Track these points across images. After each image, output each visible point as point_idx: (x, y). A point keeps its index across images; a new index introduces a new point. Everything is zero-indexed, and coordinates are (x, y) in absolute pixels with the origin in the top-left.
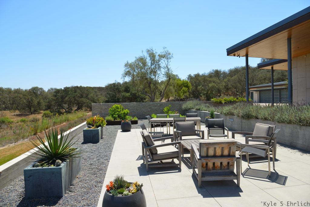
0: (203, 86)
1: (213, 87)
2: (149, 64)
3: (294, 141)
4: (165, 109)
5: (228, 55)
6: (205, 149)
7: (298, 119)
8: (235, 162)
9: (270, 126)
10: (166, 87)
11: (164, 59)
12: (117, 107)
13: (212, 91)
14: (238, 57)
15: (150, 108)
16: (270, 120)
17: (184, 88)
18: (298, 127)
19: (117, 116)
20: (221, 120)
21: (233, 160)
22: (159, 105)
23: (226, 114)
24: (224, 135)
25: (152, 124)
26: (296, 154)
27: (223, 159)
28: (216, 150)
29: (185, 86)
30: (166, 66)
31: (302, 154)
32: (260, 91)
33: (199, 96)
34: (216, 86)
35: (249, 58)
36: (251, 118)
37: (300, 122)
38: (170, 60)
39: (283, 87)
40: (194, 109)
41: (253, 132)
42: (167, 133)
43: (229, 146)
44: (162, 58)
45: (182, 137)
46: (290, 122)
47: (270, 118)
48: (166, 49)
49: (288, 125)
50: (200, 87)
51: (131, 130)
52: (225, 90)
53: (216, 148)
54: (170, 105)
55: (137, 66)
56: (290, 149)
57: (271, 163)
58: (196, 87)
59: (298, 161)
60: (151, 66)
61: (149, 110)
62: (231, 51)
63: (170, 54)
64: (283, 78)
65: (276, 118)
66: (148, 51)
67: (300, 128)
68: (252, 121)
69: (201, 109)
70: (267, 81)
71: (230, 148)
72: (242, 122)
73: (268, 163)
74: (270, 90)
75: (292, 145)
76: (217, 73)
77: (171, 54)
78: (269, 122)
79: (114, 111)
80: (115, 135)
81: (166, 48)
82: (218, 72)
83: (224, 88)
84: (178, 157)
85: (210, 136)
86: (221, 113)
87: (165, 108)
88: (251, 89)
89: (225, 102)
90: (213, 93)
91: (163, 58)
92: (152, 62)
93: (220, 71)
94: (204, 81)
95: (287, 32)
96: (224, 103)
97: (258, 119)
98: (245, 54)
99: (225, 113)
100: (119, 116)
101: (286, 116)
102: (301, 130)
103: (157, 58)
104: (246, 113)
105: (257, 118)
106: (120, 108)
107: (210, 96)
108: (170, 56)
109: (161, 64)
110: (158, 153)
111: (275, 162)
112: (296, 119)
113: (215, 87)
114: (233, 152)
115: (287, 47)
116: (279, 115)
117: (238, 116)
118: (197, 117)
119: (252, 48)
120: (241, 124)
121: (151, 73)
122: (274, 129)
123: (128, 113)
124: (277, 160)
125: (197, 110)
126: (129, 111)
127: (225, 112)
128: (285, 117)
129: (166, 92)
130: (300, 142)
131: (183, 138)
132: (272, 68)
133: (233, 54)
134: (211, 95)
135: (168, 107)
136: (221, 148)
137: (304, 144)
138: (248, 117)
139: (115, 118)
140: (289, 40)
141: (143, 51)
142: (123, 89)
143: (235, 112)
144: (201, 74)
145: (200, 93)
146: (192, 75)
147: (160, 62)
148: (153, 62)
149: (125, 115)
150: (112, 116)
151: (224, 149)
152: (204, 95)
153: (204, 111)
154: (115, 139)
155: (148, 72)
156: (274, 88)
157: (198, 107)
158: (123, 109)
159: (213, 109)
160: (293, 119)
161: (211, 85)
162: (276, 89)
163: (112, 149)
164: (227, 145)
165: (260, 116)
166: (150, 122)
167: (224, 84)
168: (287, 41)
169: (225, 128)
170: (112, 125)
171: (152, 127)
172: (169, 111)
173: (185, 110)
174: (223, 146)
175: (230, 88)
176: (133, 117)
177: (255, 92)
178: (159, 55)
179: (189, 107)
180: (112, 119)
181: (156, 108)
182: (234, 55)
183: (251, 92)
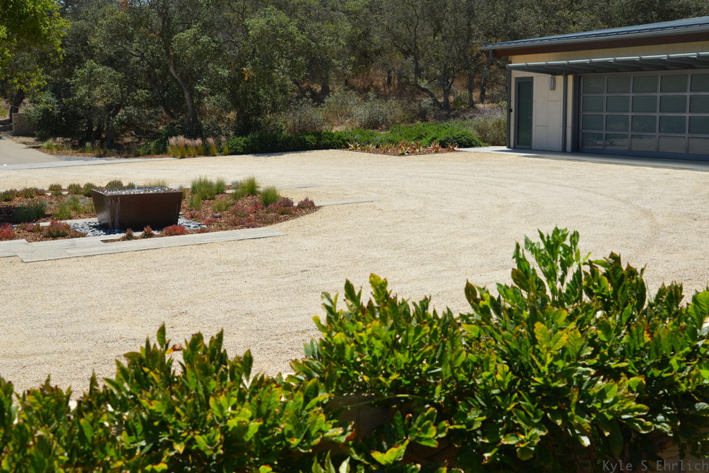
0: (206, 27)
1: (272, 37)
33: (187, 95)
34: (292, 28)
50: (188, 34)
52: (354, 64)
58: (167, 33)
83: (348, 51)
88: (518, 61)
90: (271, 82)
107: (258, 98)
113: (289, 37)
134: (261, 92)
145: (190, 78)
152: (216, 88)
161: (262, 21)
175: (380, 52)
177: (548, 77)
183: (517, 79)
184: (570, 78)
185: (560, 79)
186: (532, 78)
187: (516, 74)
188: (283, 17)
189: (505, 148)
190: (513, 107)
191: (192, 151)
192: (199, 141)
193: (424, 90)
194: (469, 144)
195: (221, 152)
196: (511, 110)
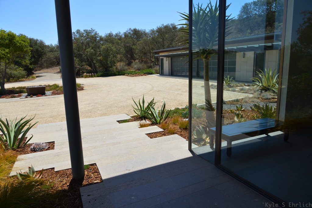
32: (172, 57)
88: (161, 54)
93: (139, 31)
177: (165, 58)
184: (170, 58)
185: (168, 58)
186: (163, 58)
187: (161, 58)
189: (159, 75)
190: (160, 65)
191: (88, 76)
192: (90, 74)
193: (153, 61)
194: (152, 74)
195: (95, 76)
196: (160, 66)
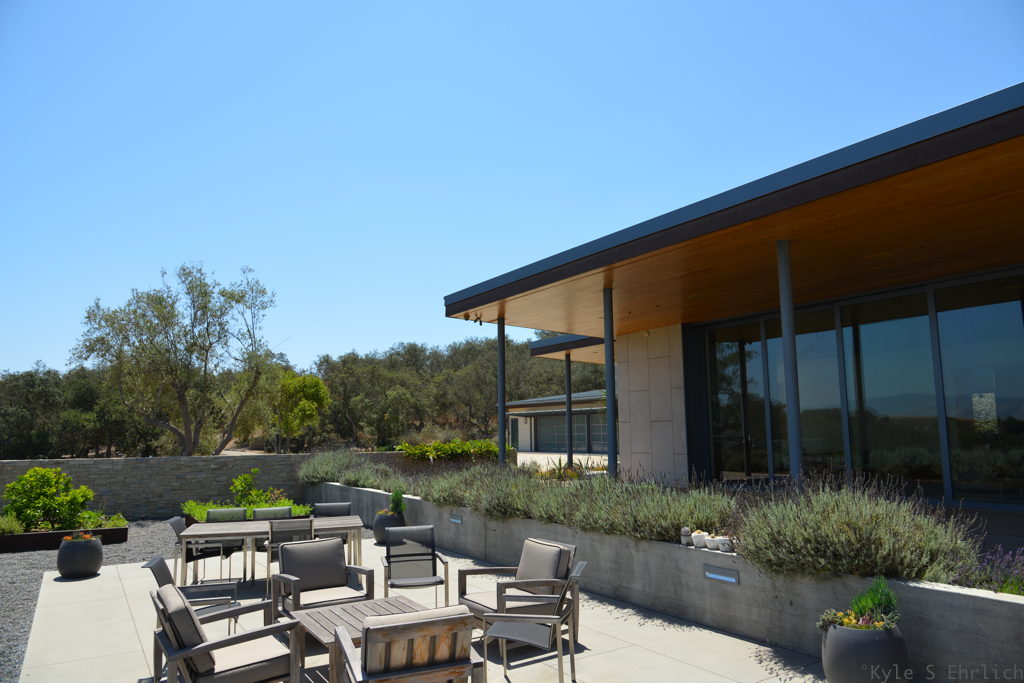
0: (367, 395)
1: (399, 400)
2: (187, 321)
3: (624, 584)
4: (238, 484)
5: (449, 314)
6: (381, 647)
7: (631, 520)
8: (470, 678)
9: (562, 547)
10: (243, 403)
11: (240, 307)
12: (43, 476)
13: (396, 412)
14: (478, 323)
15: (178, 478)
16: (562, 523)
17: (304, 403)
18: (632, 544)
19: (39, 513)
20: (427, 530)
21: (462, 673)
22: (212, 466)
23: (441, 503)
24: (434, 579)
25: (190, 546)
26: (626, 622)
27: (435, 674)
28: (415, 646)
29: (307, 397)
30: (246, 331)
31: (642, 621)
32: (536, 417)
33: (354, 427)
34: (408, 396)
35: (506, 327)
36: (511, 516)
37: (635, 530)
38: (261, 312)
39: (596, 408)
40: (338, 481)
41: (517, 565)
42: (242, 576)
43: (451, 630)
44: (233, 303)
45: (302, 594)
46: (612, 529)
47: (562, 518)
48: (250, 276)
49: (608, 538)
50: (359, 398)
51: (102, 570)
52: (437, 410)
53: (412, 640)
54: (256, 470)
55: (137, 325)
56: (613, 607)
57: (567, 658)
58: (347, 398)
59: (634, 645)
60: (193, 326)
61: (176, 484)
62: (459, 305)
63: (263, 292)
64: (596, 378)
65: (578, 516)
66: (185, 273)
67: (636, 545)
68: (517, 525)
69: (361, 483)
70: (554, 387)
71: (455, 636)
72: (486, 528)
73: (556, 660)
74: (563, 414)
75: (618, 593)
76: (412, 356)
77: (269, 294)
78: (559, 527)
79: (31, 494)
80: (32, 598)
81: (250, 270)
82: (415, 350)
83: (434, 404)
84: (288, 675)
85: (393, 586)
86: (425, 499)
87: (236, 478)
88: (512, 411)
89: (438, 456)
90: (398, 422)
91: (238, 302)
92: (195, 314)
93: (423, 350)
94: (371, 381)
95: (602, 274)
96: (434, 458)
97: (531, 518)
98: (496, 317)
99: (439, 500)
100: (49, 514)
101: (602, 514)
102: (637, 551)
103: (216, 301)
104: (498, 500)
105: (528, 515)
106: (57, 483)
107: (390, 429)
108: (266, 299)
109: (232, 322)
110: (218, 668)
111: (576, 656)
112: (624, 519)
113: (407, 400)
114: (462, 647)
115: (602, 308)
116: (584, 509)
117: (476, 509)
118: (349, 514)
119: (514, 304)
120: (483, 532)
121: (190, 349)
122: (572, 555)
123: (87, 499)
124: (580, 649)
125: (348, 483)
126: (91, 494)
127: (436, 496)
128: (600, 517)
129: (244, 422)
130: (637, 587)
131: (306, 597)
132: (568, 356)
133: (463, 313)
134: (392, 426)
135: (246, 476)
136: (429, 638)
137: (647, 589)
138: (503, 511)
139: (29, 523)
140: (608, 292)
141: (164, 273)
142: (69, 395)
143: (468, 495)
144: (362, 353)
145: (356, 420)
146: (335, 357)
147: (226, 318)
148: (199, 313)
149: (75, 506)
150: (19, 513)
151: (437, 641)
152: (370, 424)
153: (372, 487)
154: (30, 613)
155: (178, 346)
156: (575, 409)
157: (350, 475)
158: (67, 485)
159: (399, 481)
160: (618, 519)
161: (395, 393)
162: (577, 413)
163: (21, 662)
164: (446, 627)
165: (536, 511)
166: (180, 542)
167: (435, 391)
168: (601, 295)
169: (438, 556)
170: (14, 552)
171: (190, 557)
172: (250, 489)
173: (307, 483)
174: (436, 631)
175: (451, 404)
176: (110, 512)
177: (523, 418)
178: (223, 293)
179: (323, 475)
180: (18, 528)
181: (201, 476)
182: (467, 318)
183: (512, 420)
184: (532, 419)
185: (528, 419)
186: (518, 419)
187: (511, 417)
188: (404, 390)
190: (510, 432)
